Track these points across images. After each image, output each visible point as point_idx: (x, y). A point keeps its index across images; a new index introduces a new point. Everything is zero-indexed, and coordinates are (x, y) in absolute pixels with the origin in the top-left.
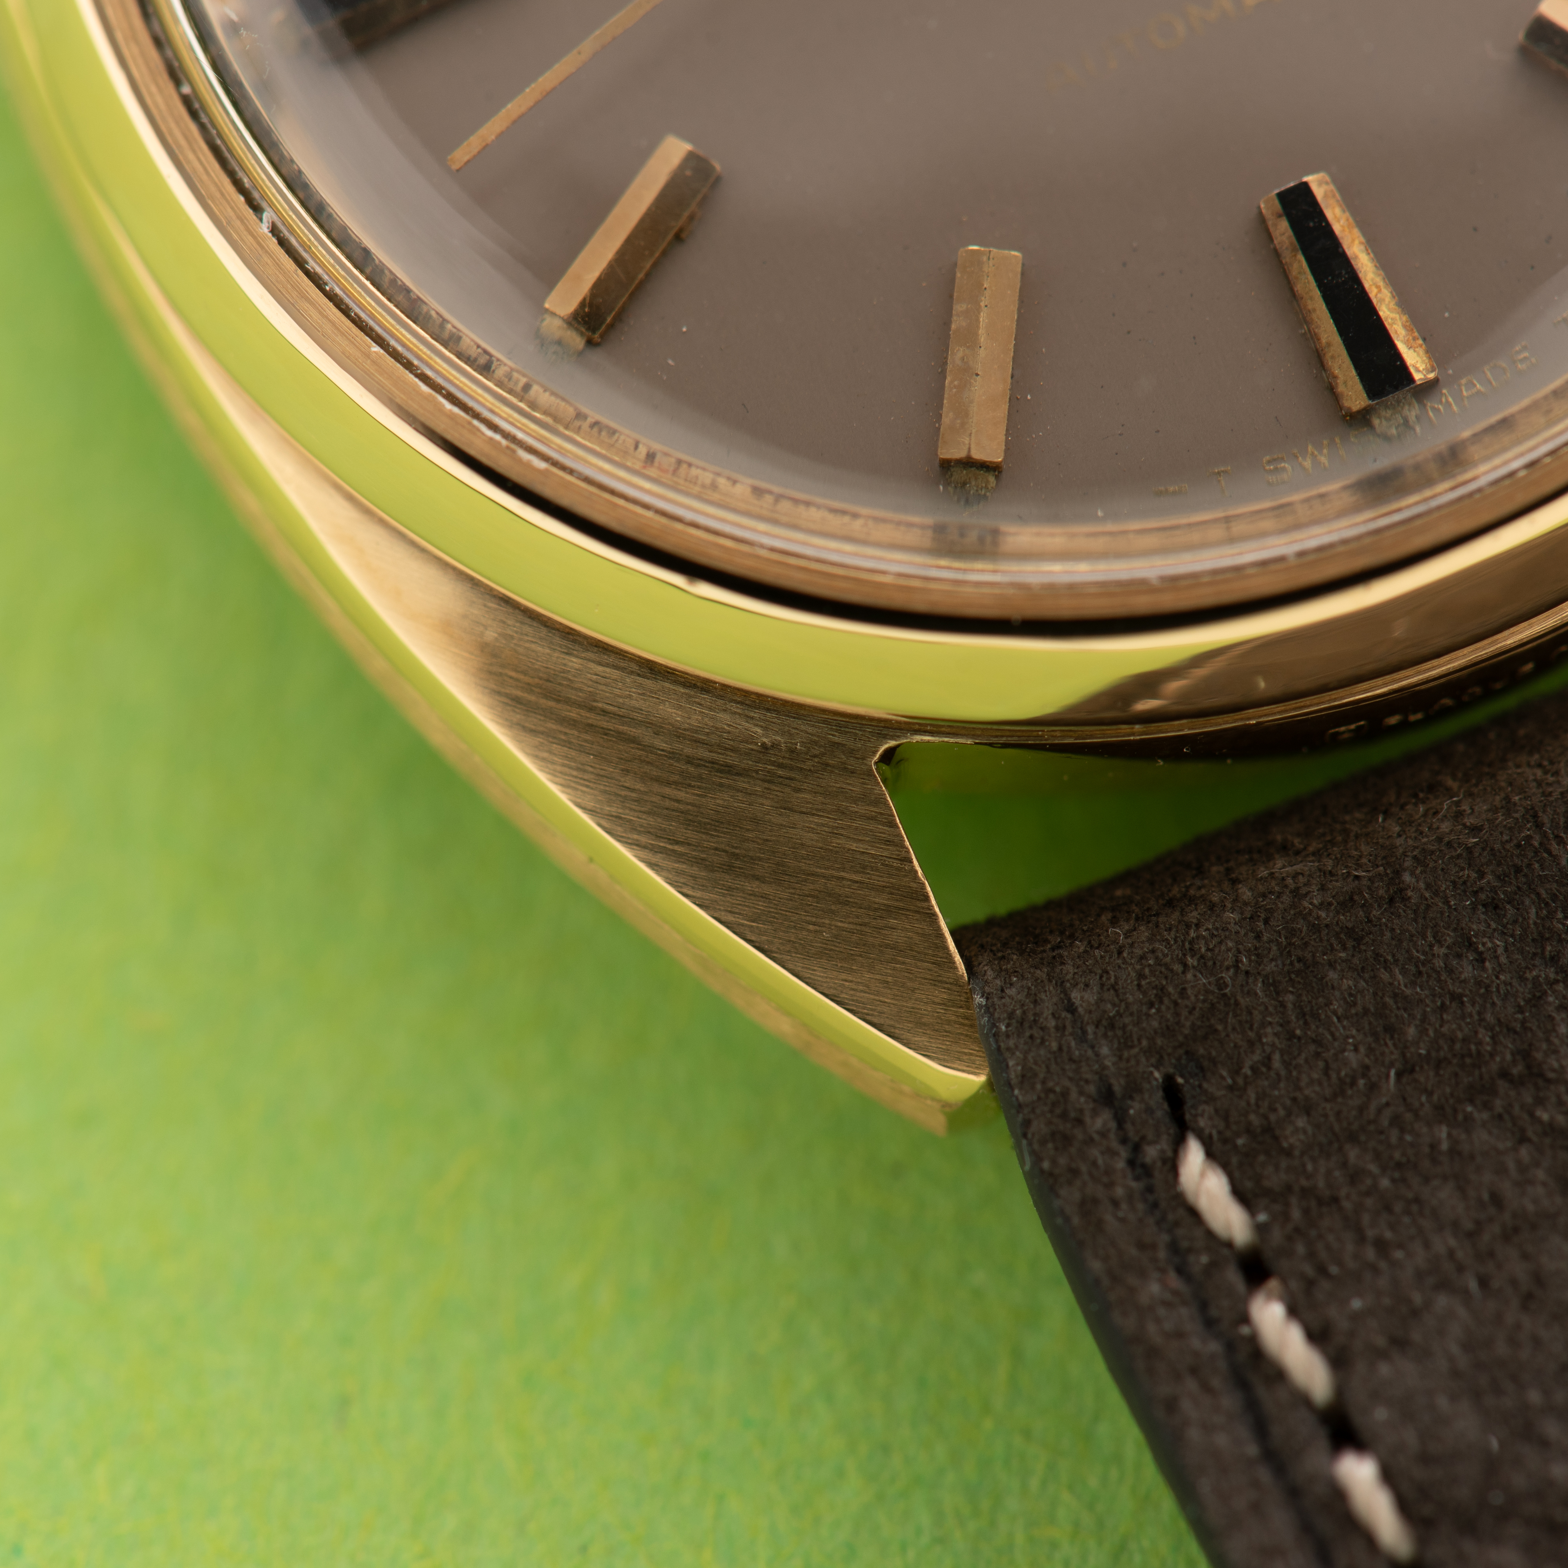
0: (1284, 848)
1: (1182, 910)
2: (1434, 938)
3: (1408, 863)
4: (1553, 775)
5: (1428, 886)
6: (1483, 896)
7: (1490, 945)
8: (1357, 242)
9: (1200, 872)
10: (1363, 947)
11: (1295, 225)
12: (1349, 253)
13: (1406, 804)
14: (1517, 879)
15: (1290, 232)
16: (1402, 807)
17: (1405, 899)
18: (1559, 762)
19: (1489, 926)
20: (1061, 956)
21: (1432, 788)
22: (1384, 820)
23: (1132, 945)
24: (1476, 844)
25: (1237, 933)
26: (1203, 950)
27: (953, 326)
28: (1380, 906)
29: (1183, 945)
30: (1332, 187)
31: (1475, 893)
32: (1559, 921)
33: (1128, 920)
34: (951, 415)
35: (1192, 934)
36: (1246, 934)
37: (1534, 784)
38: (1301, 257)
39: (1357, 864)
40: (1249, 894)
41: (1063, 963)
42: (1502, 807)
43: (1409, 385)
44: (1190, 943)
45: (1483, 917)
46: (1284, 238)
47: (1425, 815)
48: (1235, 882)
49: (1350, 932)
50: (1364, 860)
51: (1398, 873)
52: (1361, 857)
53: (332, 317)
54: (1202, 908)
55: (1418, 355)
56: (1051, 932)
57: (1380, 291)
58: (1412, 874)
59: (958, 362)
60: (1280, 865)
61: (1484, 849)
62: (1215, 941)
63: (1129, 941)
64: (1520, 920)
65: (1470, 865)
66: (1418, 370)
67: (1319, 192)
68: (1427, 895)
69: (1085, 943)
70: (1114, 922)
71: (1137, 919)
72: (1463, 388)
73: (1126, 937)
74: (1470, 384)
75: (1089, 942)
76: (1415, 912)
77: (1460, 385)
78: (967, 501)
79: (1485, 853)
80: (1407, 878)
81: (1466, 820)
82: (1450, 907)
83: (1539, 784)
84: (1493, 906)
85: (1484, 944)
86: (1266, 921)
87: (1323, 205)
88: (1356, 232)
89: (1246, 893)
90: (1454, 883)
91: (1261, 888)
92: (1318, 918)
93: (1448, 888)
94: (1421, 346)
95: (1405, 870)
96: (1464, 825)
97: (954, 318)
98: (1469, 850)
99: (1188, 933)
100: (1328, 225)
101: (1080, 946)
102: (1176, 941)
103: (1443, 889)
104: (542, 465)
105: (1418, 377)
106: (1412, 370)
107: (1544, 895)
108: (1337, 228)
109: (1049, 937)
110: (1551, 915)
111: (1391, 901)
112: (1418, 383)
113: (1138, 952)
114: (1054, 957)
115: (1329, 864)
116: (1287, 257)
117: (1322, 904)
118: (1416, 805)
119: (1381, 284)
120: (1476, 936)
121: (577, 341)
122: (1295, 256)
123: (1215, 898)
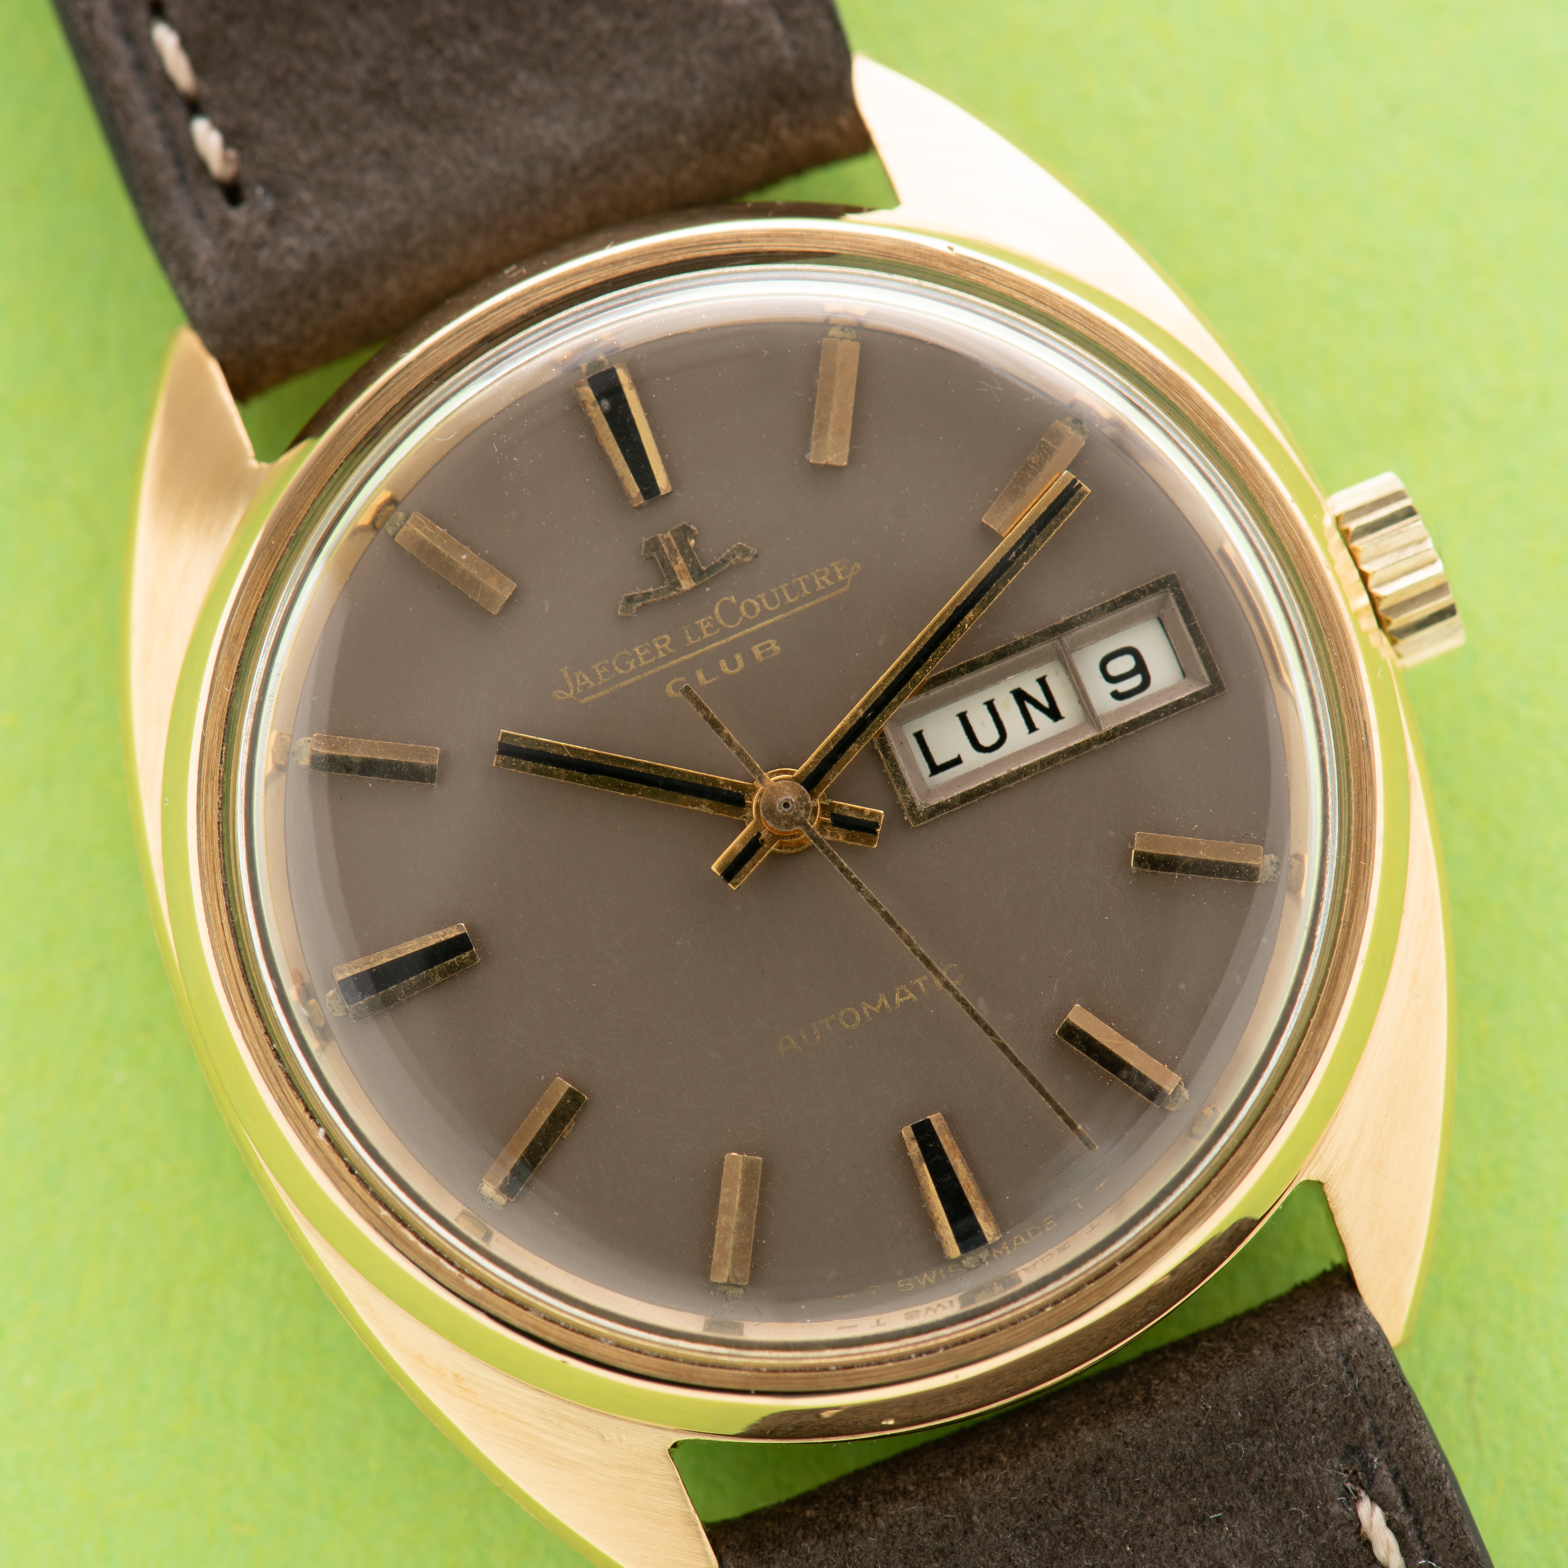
0: (905, 1493)
1: (844, 1533)
2: (989, 1556)
3: (976, 1510)
4: (1061, 1458)
5: (987, 1526)
6: (1018, 1532)
7: (1021, 1561)
8: (957, 1156)
9: (856, 1504)
10: (948, 1561)
11: (922, 1145)
12: (952, 1163)
13: (976, 1471)
14: (1038, 1522)
15: (918, 1150)
16: (973, 1473)
17: (973, 1532)
18: (1065, 1449)
19: (1021, 1550)
20: (773, 1559)
21: (991, 1461)
22: (963, 1480)
23: (815, 1555)
24: (1016, 1500)
25: (876, 1550)
26: (856, 1561)
27: (721, 1202)
28: (959, 1536)
29: (844, 1557)
30: (944, 1122)
31: (1014, 1530)
32: (1061, 1548)
33: (812, 1537)
34: (718, 1255)
35: (850, 1550)
36: (881, 1551)
37: (1050, 1463)
38: (925, 1166)
39: (946, 1510)
40: (883, 1524)
41: (774, 1563)
42: (1031, 1478)
43: (984, 1244)
44: (848, 1555)
45: (1018, 1544)
46: (915, 1153)
47: (987, 1480)
48: (875, 1515)
49: (941, 1551)
50: (950, 1508)
51: (969, 1516)
52: (949, 1504)
53: (358, 1192)
54: (856, 1532)
55: (990, 1226)
56: (768, 1540)
57: (969, 1186)
58: (978, 1517)
59: (723, 1224)
60: (902, 1507)
61: (1020, 1503)
62: (863, 1554)
63: (813, 1552)
64: (1039, 1547)
65: (1012, 1513)
66: (989, 1236)
67: (936, 1125)
68: (986, 1531)
69: (788, 1551)
70: (805, 1537)
71: (819, 1537)
72: (1015, 1241)
73: (811, 1550)
74: (1018, 1240)
75: (790, 1551)
76: (979, 1541)
77: (1013, 1240)
78: (727, 1300)
79: (1020, 1506)
80: (975, 1518)
81: (1010, 1485)
82: (999, 1538)
83: (1053, 1463)
84: (1025, 1538)
85: (1018, 1561)
86: (893, 1543)
87: (938, 1133)
88: (958, 1151)
89: (881, 1524)
90: (1002, 1524)
91: (891, 1521)
92: (923, 1542)
93: (998, 1527)
94: (992, 1220)
95: (973, 1514)
96: (1009, 1489)
97: (722, 1197)
98: (1011, 1505)
99: (847, 1549)
100: (941, 1146)
101: (785, 1552)
102: (840, 1555)
103: (995, 1527)
104: (479, 1288)
105: (989, 1239)
106: (986, 1236)
107: (1054, 1532)
108: (946, 1148)
109: (767, 1544)
110: (1057, 1544)
111: (965, 1533)
112: (990, 1243)
113: (818, 1559)
114: (769, 1559)
115: (930, 1507)
116: (916, 1165)
117: (925, 1534)
118: (981, 1472)
119: (971, 1182)
120: (1014, 1556)
121: (501, 1199)
122: (921, 1164)
123: (864, 1525)
